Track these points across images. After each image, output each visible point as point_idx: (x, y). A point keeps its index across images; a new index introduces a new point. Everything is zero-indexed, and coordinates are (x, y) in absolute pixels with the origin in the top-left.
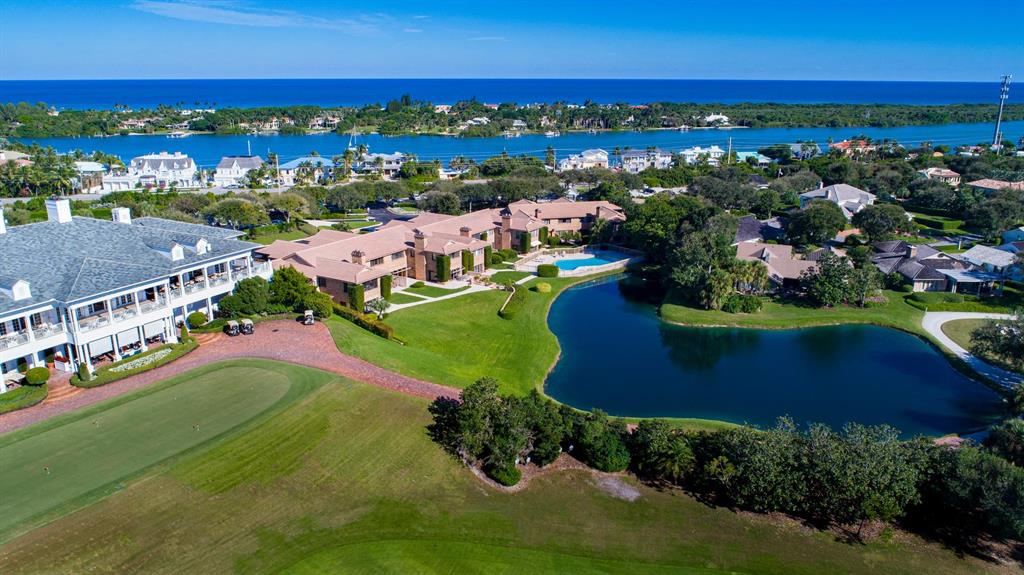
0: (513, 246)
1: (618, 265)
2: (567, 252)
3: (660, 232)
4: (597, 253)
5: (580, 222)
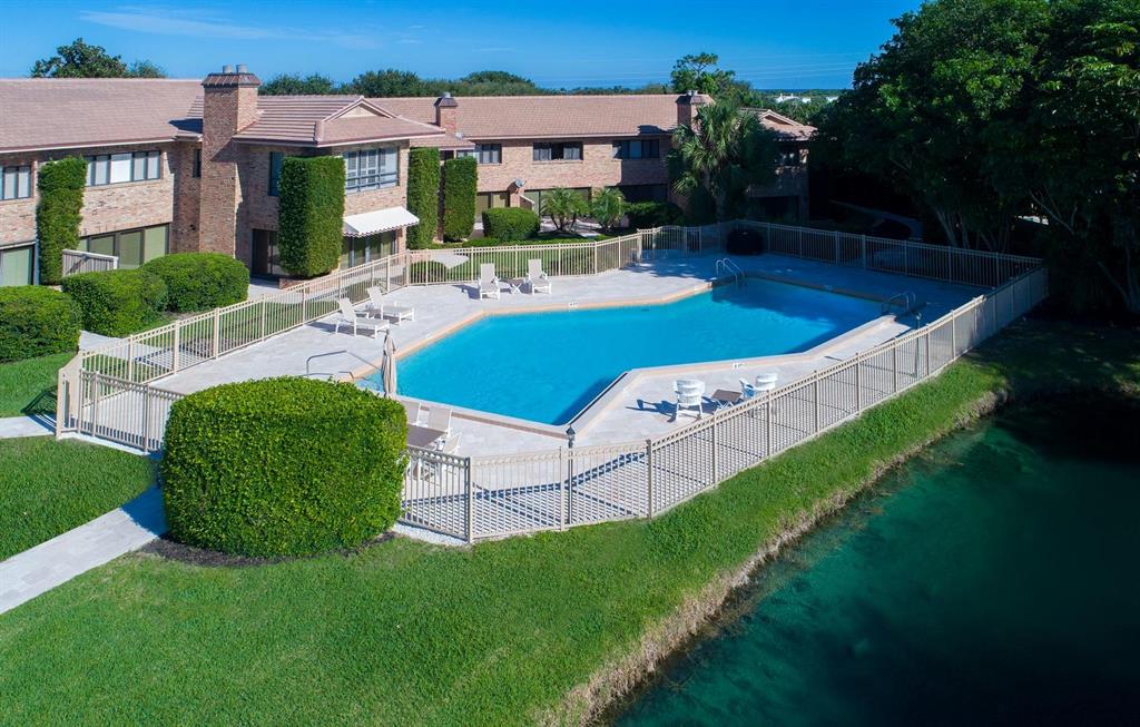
0: (257, 239)
5: (618, 156)
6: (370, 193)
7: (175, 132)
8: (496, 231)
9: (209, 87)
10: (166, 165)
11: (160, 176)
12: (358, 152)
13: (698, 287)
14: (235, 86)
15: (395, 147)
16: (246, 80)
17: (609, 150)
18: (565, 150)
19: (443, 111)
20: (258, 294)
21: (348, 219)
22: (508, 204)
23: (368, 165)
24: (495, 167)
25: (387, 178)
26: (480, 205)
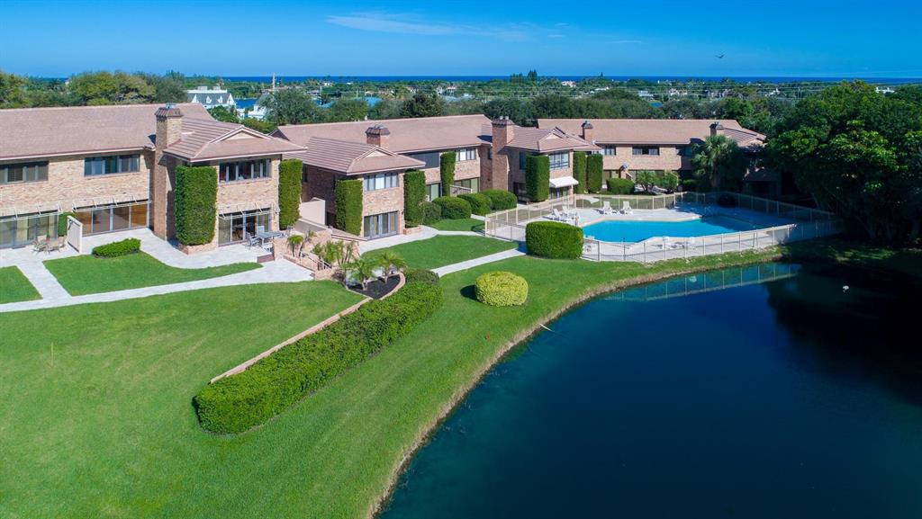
0: (515, 187)
1: (762, 241)
2: (634, 206)
3: (881, 152)
4: (708, 209)
5: (679, 154)
6: (559, 170)
7: (480, 142)
8: (612, 189)
9: (494, 125)
10: (477, 154)
11: (475, 158)
12: (554, 154)
13: (695, 217)
14: (505, 125)
15: (567, 152)
16: (509, 123)
17: (674, 151)
18: (650, 150)
19: (586, 130)
20: (520, 207)
21: (551, 180)
22: (620, 176)
23: (558, 159)
24: (612, 157)
25: (565, 164)
26: (605, 176)
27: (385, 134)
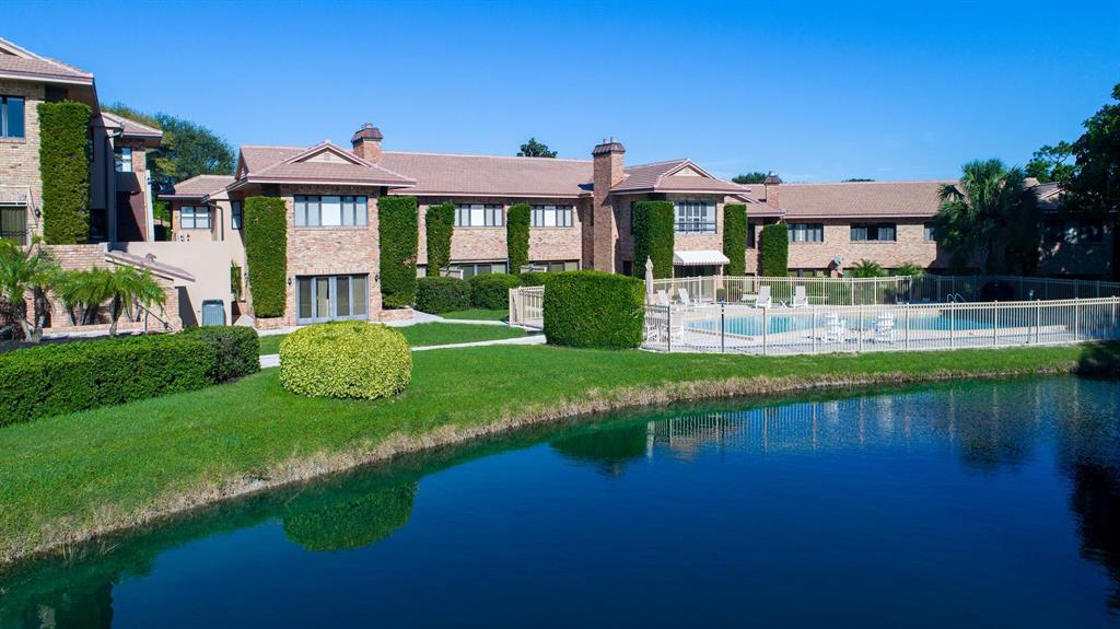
5: (932, 236)
6: (694, 236)
7: (580, 191)
9: (596, 155)
10: (576, 217)
11: (574, 224)
12: (686, 201)
14: (610, 152)
15: (713, 201)
16: (616, 148)
17: (920, 231)
18: (880, 230)
19: (769, 188)
21: (676, 251)
23: (692, 214)
24: (818, 246)
25: (708, 227)
27: (373, 138)
